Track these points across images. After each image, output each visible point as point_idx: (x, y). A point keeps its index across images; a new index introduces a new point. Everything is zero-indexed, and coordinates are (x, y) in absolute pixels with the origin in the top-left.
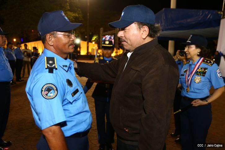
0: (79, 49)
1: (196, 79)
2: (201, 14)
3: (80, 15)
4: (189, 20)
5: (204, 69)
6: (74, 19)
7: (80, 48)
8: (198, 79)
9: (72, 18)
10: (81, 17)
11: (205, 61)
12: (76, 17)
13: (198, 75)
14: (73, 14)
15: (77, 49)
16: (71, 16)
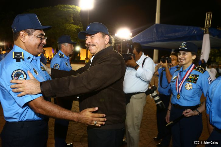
0: (78, 55)
1: (187, 86)
2: (187, 29)
3: (81, 27)
4: (177, 34)
5: (195, 76)
6: (76, 30)
7: (80, 54)
8: (189, 86)
9: (75, 29)
10: (82, 29)
11: (197, 68)
12: (78, 28)
13: (189, 82)
14: (76, 26)
15: (77, 54)
16: (74, 28)
